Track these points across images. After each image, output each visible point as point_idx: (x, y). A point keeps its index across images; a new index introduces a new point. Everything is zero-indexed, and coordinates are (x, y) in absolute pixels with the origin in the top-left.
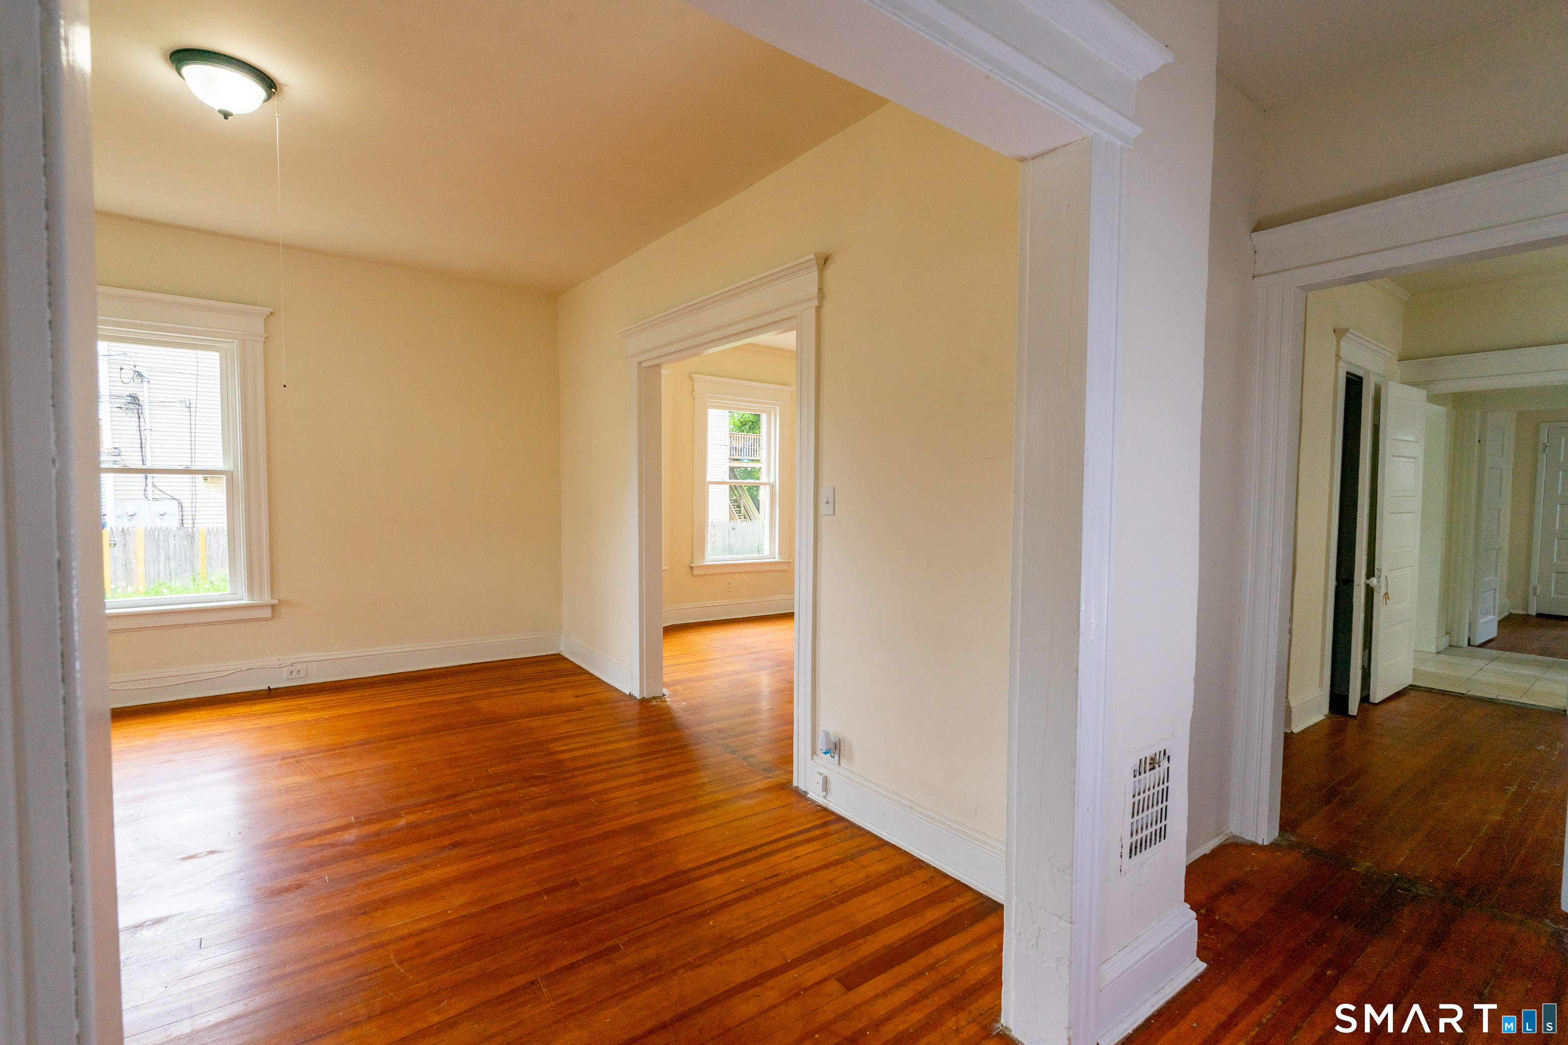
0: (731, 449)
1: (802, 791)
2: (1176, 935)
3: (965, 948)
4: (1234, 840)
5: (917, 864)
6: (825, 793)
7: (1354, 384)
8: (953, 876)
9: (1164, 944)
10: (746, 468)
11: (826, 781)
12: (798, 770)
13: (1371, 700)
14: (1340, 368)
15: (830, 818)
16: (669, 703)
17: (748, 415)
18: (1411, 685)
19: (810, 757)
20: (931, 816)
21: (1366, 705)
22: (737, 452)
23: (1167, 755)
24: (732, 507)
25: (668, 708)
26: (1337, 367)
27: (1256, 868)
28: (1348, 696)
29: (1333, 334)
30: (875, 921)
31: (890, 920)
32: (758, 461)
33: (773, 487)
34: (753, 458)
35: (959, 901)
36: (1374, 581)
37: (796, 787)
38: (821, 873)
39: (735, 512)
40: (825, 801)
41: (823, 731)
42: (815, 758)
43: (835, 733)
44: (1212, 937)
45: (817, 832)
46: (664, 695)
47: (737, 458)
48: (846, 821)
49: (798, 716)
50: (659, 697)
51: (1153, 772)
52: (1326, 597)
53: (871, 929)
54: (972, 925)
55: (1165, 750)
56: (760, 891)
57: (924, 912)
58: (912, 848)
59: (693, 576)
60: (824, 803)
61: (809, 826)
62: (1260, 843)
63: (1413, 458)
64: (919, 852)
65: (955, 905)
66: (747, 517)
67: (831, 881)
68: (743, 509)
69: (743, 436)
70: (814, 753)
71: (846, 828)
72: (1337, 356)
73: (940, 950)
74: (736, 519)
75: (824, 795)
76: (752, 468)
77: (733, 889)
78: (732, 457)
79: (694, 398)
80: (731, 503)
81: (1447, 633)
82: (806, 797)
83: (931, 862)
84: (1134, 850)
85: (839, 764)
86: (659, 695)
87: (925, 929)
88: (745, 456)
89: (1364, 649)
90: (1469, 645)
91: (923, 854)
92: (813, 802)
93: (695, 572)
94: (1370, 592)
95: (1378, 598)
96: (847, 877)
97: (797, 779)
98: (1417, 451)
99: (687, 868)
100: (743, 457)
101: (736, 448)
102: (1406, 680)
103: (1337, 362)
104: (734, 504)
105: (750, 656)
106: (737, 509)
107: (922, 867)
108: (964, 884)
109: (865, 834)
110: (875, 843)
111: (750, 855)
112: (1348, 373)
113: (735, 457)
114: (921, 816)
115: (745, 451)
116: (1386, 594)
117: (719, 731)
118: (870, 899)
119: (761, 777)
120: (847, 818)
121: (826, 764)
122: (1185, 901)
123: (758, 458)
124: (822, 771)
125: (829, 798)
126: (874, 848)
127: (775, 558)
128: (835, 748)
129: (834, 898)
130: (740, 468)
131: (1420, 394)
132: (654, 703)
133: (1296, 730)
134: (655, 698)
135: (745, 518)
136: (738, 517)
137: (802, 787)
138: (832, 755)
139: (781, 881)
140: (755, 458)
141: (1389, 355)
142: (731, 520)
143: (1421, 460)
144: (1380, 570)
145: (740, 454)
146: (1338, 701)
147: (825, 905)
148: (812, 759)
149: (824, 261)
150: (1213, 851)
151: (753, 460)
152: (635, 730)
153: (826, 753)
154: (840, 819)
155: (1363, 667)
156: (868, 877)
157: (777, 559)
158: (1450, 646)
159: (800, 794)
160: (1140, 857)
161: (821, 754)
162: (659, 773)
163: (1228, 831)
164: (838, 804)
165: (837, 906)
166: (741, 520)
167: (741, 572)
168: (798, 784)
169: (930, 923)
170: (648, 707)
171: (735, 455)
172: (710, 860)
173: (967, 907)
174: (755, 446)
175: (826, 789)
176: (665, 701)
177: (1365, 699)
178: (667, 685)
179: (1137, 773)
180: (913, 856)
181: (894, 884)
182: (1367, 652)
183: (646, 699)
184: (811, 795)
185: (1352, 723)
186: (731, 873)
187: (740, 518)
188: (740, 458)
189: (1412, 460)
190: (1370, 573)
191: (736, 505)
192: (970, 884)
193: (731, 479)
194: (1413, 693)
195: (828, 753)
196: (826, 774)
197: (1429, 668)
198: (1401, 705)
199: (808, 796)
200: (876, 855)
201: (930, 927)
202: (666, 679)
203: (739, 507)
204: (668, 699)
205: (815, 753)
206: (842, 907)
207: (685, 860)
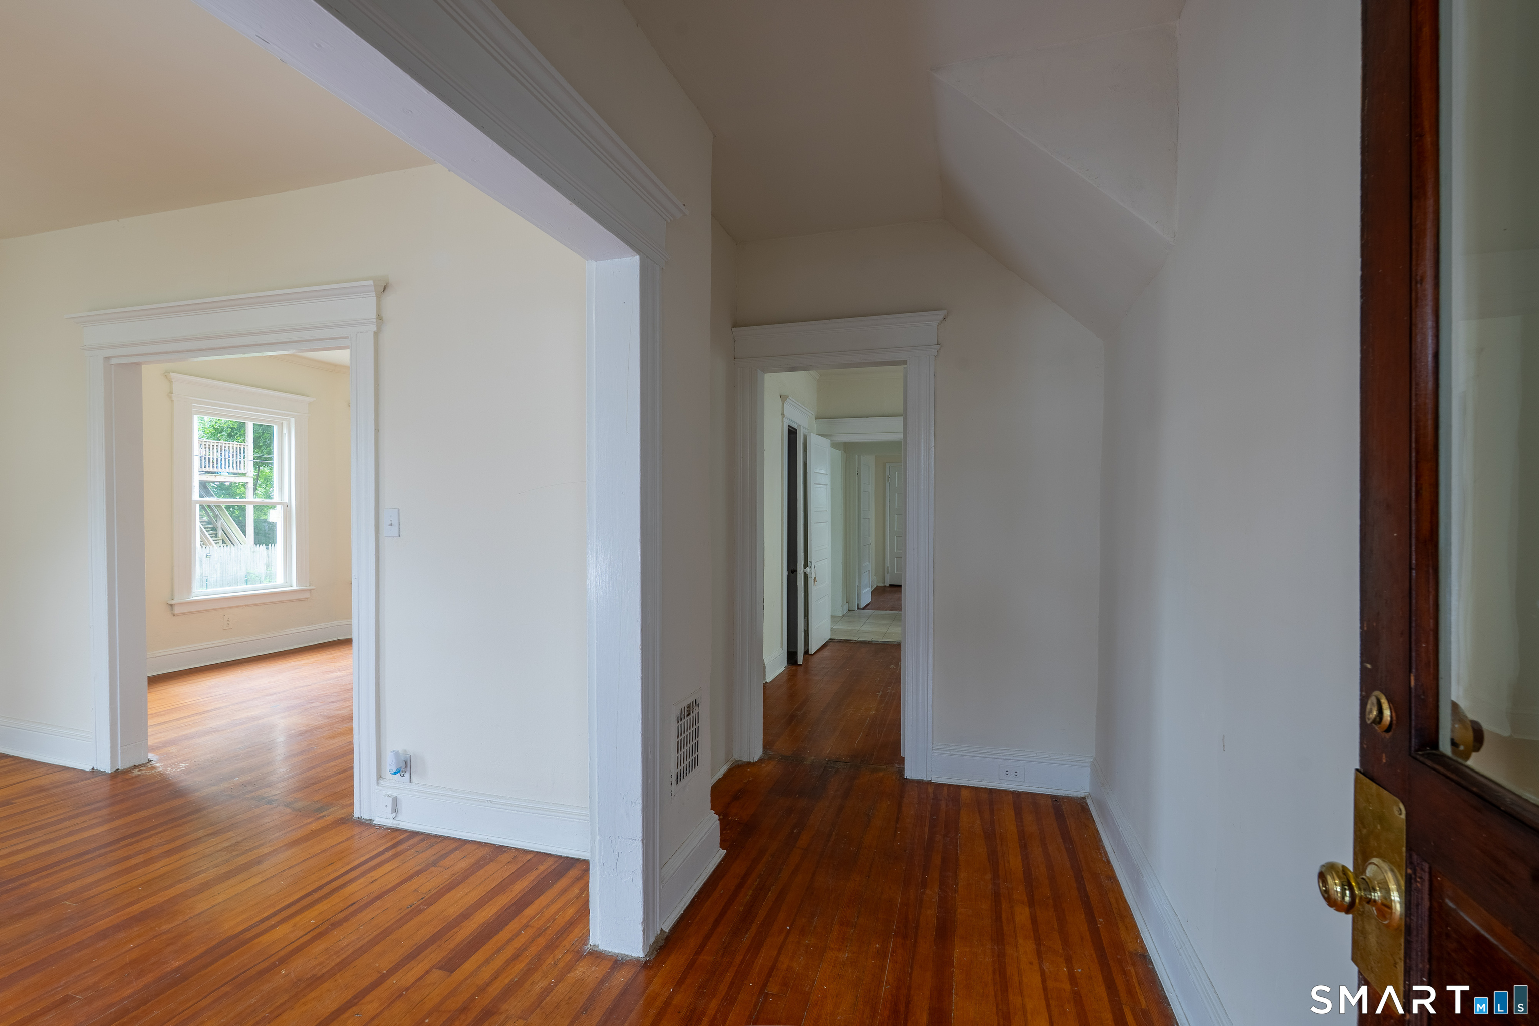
0: (201, 460)
1: (366, 820)
2: (707, 834)
3: (553, 902)
4: (737, 764)
5: (500, 850)
6: (395, 814)
7: (792, 433)
8: (534, 850)
9: (700, 843)
10: (222, 483)
11: (395, 801)
12: (360, 800)
13: (809, 653)
14: (784, 423)
15: (402, 837)
16: (160, 769)
17: (225, 421)
18: (830, 639)
19: (376, 782)
20: (511, 804)
21: (807, 656)
22: (211, 464)
23: (697, 704)
24: (204, 530)
25: (161, 774)
26: (782, 422)
27: (751, 779)
28: (797, 652)
29: (780, 399)
30: (467, 909)
31: (480, 904)
32: (244, 475)
33: (287, 507)
34: (235, 471)
35: (542, 868)
36: (808, 569)
37: (358, 818)
38: (404, 886)
39: (209, 536)
40: (395, 822)
41: (392, 752)
42: (381, 781)
43: (405, 751)
44: (728, 832)
45: (391, 853)
46: (150, 761)
47: (212, 470)
48: (421, 834)
49: (359, 745)
50: (142, 765)
51: (689, 717)
52: (782, 583)
53: (465, 916)
54: (556, 882)
55: (696, 700)
56: (335, 925)
57: (512, 886)
58: (493, 838)
59: (174, 615)
60: (394, 824)
61: (381, 849)
62: (752, 761)
63: (824, 485)
64: (500, 839)
65: (538, 872)
66: (227, 540)
67: (416, 890)
68: (220, 532)
69: (220, 445)
70: (379, 776)
71: (423, 840)
72: (782, 414)
73: (529, 911)
74: (211, 544)
75: (394, 816)
76: (231, 483)
77: (302, 933)
78: (204, 470)
79: (172, 401)
80: (202, 525)
81: (847, 602)
82: (371, 824)
83: (512, 844)
84: (680, 777)
85: (410, 781)
86: (143, 762)
87: (516, 899)
88: (219, 467)
89: (804, 618)
90: (858, 609)
91: (503, 840)
92: (381, 826)
93: (177, 610)
94: (806, 576)
95: (810, 581)
96: (429, 883)
97: (359, 809)
98: (826, 480)
99: (237, 932)
100: (220, 470)
101: (209, 459)
102: (828, 636)
103: (782, 418)
104: (207, 526)
105: (270, 697)
106: (211, 532)
107: (505, 851)
108: (545, 853)
109: (444, 839)
110: (455, 845)
111: (316, 896)
112: (789, 426)
113: (208, 470)
114: (500, 806)
115: (223, 463)
116: (815, 578)
117: (244, 785)
118: (458, 894)
119: (312, 819)
120: (422, 831)
121: (394, 785)
122: (711, 809)
123: (243, 471)
124: (390, 793)
125: (399, 818)
126: (455, 849)
127: (291, 586)
128: (405, 767)
129: (421, 904)
130: (213, 482)
131: (826, 442)
132: (136, 772)
133: (768, 681)
134: (135, 767)
135: (224, 542)
136: (213, 542)
137: (366, 816)
138: (402, 774)
139: (355, 909)
140: (239, 471)
141: (811, 415)
142: (204, 546)
143: (829, 487)
144: (811, 562)
145: (215, 466)
146: (791, 656)
147: (415, 911)
148: (378, 783)
149: (384, 288)
150: (724, 774)
151: (235, 474)
152: (105, 811)
153: (395, 773)
154: (415, 834)
155: (804, 629)
156: (454, 875)
157: (295, 587)
158: (849, 610)
159: (364, 823)
160: (683, 782)
161: (388, 775)
162: (167, 847)
163: (732, 759)
164: (408, 822)
165: (427, 909)
166: (218, 545)
167: (246, 606)
168: (360, 814)
169: (519, 893)
170: (127, 779)
171: (207, 467)
172: (265, 915)
173: (550, 870)
174: (239, 457)
175: (395, 810)
176: (153, 768)
177: (806, 652)
178: (153, 749)
179: (680, 719)
180: (494, 844)
181: (482, 872)
182: (806, 619)
183: (122, 771)
184: (377, 821)
185: (799, 668)
186: (297, 919)
187: (216, 543)
188: (216, 470)
189: (824, 487)
190: (806, 565)
191: (210, 528)
192: (550, 851)
193: (203, 497)
194: (831, 644)
195: (398, 772)
196: (395, 794)
197: (839, 626)
198: (825, 653)
199: (374, 822)
200: (458, 854)
201: (519, 896)
202: (151, 742)
203: (214, 529)
204: (158, 765)
205: (381, 777)
206: (432, 908)
207: (230, 926)
